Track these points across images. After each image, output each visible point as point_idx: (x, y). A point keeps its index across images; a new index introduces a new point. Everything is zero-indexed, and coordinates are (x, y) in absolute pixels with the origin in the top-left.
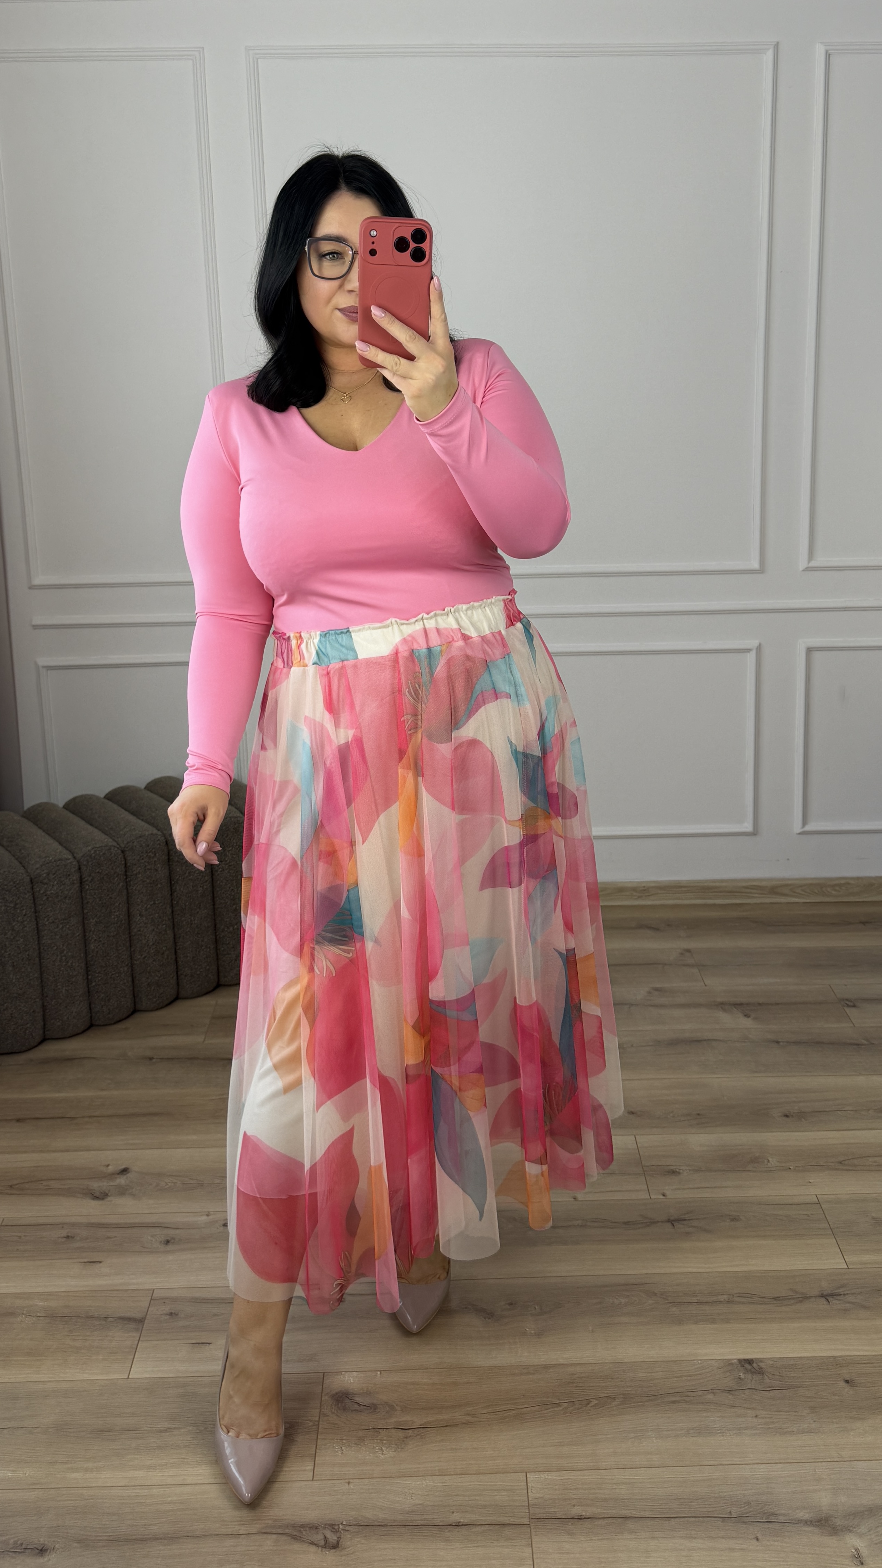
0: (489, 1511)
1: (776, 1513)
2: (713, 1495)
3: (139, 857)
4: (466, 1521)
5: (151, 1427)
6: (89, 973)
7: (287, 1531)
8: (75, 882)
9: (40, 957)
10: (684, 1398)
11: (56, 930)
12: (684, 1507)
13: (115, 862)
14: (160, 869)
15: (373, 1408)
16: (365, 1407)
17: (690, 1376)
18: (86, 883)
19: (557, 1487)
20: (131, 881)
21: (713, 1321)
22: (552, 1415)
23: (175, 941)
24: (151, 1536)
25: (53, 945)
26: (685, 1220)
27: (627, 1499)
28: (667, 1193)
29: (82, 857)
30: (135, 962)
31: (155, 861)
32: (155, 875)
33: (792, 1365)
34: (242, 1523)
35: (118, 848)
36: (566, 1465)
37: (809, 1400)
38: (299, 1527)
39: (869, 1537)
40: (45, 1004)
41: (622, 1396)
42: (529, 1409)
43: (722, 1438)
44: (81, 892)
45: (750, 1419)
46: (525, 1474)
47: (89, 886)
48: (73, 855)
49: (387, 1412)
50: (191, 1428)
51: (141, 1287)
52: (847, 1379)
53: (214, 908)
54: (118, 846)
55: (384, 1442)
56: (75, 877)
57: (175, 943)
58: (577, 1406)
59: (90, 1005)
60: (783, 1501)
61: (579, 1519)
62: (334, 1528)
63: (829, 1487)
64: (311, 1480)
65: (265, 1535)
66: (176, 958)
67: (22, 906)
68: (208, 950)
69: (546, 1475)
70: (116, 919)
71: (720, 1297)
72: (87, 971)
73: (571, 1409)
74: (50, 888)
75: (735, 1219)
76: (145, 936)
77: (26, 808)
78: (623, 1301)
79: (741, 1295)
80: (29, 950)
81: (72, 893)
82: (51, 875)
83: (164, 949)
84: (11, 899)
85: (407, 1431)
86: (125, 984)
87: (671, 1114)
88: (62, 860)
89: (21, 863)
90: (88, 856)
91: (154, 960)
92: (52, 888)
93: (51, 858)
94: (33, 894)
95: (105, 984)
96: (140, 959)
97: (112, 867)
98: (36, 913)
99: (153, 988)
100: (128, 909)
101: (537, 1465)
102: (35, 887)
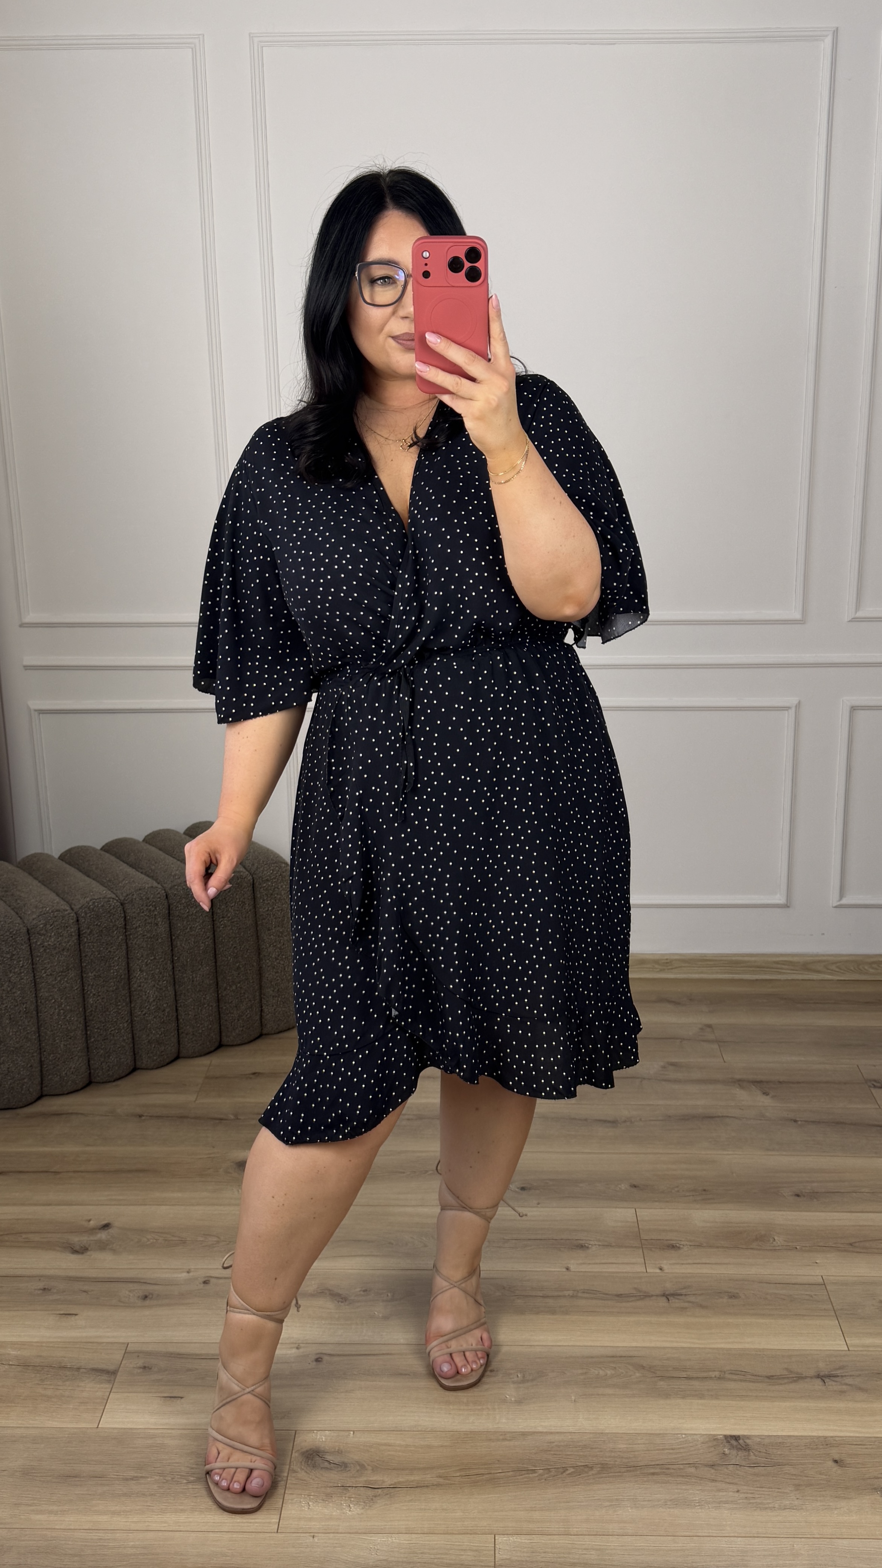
3: (139, 910)
5: (118, 1475)
6: (88, 1028)
8: (73, 934)
9: (38, 1011)
11: (54, 983)
13: (114, 915)
14: (160, 923)
15: (343, 1466)
16: (336, 1465)
17: (673, 1446)
18: (84, 935)
20: (131, 934)
21: (702, 1397)
22: (526, 1481)
23: (176, 998)
25: (50, 998)
26: (681, 1294)
28: (665, 1267)
29: (80, 908)
31: (155, 915)
32: (156, 930)
33: (780, 1443)
35: (119, 901)
36: (536, 1529)
37: (794, 1478)
40: (43, 1059)
41: (599, 1466)
42: (503, 1474)
43: (700, 1510)
44: (80, 944)
45: (731, 1493)
46: (493, 1536)
47: (87, 939)
48: (71, 907)
50: (157, 1478)
51: (116, 1340)
52: (837, 1459)
53: (216, 966)
54: (117, 898)
55: (352, 1499)
56: (73, 929)
57: (176, 1001)
58: (552, 1474)
59: (89, 1061)
63: (806, 1562)
64: (274, 1534)
66: (177, 1016)
67: (19, 958)
68: (211, 1008)
69: (516, 1538)
70: (115, 974)
71: (711, 1373)
72: (86, 1027)
73: (546, 1476)
74: (47, 939)
75: (734, 1296)
76: (146, 992)
77: (21, 858)
78: (609, 1372)
79: (733, 1372)
80: (25, 1003)
81: (70, 945)
82: (48, 926)
83: (165, 1005)
84: (8, 950)
85: (376, 1490)
86: (124, 1040)
87: (676, 1189)
88: (59, 911)
89: (17, 914)
90: (85, 908)
91: (154, 1018)
92: (50, 939)
93: (48, 909)
94: (30, 945)
95: (105, 1040)
96: (140, 1015)
97: (111, 920)
98: (33, 964)
99: (153, 1046)
100: (128, 963)
101: (506, 1528)
102: (32, 938)
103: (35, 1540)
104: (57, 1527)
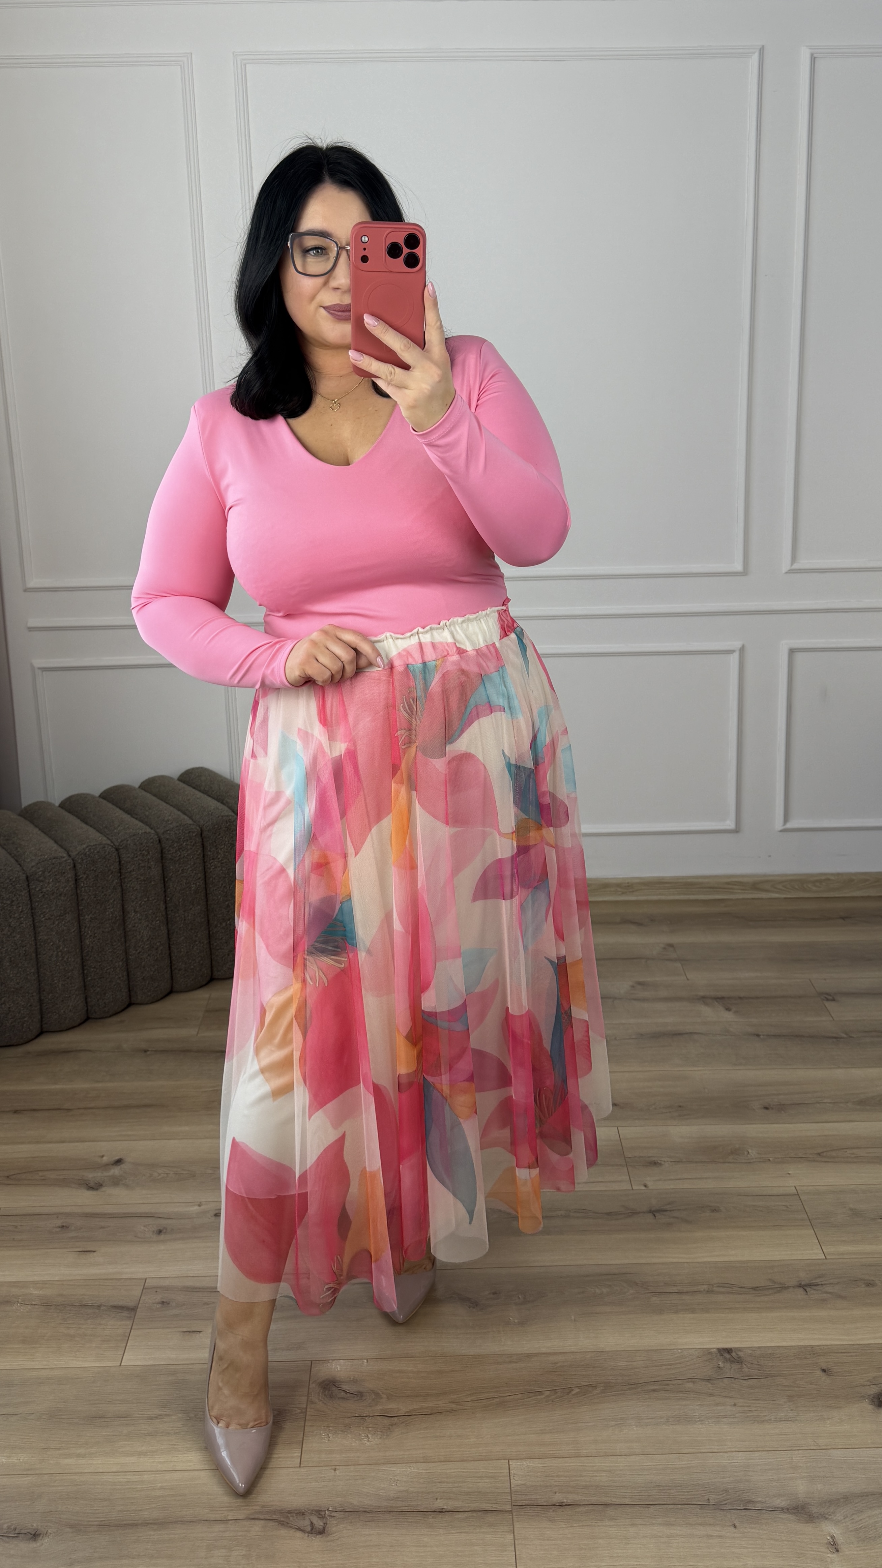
0: (472, 1498)
1: (754, 1500)
2: (692, 1483)
3: (133, 854)
4: (449, 1508)
5: (141, 1414)
6: (85, 968)
7: (275, 1516)
8: (70, 879)
9: (37, 953)
10: (663, 1387)
11: (52, 926)
12: (663, 1494)
13: (109, 860)
14: (153, 866)
15: (359, 1395)
16: (352, 1395)
17: (670, 1365)
18: (81, 880)
19: (539, 1474)
20: (125, 878)
21: (693, 1311)
22: (534, 1404)
23: (169, 937)
24: (140, 1522)
25: (49, 941)
26: (666, 1211)
27: (607, 1486)
28: (649, 1184)
29: (77, 855)
30: (130, 957)
31: (149, 859)
32: (149, 873)
33: (770, 1354)
34: (230, 1509)
35: (112, 846)
36: (548, 1453)
37: (786, 1389)
38: (287, 1513)
39: (844, 1524)
40: (42, 998)
41: (602, 1385)
42: (512, 1397)
43: (701, 1426)
44: (76, 888)
45: (728, 1407)
46: (507, 1461)
47: (84, 884)
48: (68, 853)
49: (373, 1400)
50: (180, 1415)
51: (133, 1276)
52: (825, 1368)
53: (207, 904)
54: (112, 844)
55: (370, 1429)
56: (70, 875)
57: (169, 939)
58: (558, 1395)
59: (86, 999)
60: (761, 1488)
61: (561, 1506)
62: (320, 1514)
63: (806, 1474)
64: (297, 1467)
65: (253, 1521)
66: (170, 954)
67: (18, 904)
68: (202, 945)
69: (528, 1462)
70: (111, 915)
71: (699, 1287)
72: (83, 966)
73: (554, 1397)
74: (46, 885)
75: (715, 1210)
76: (140, 932)
77: (23, 806)
78: (605, 1290)
79: (721, 1285)
80: (26, 946)
81: (67, 890)
82: (46, 873)
83: (158, 944)
84: (8, 896)
85: (393, 1419)
86: (120, 978)
87: (653, 1106)
88: (57, 858)
89: (17, 861)
90: (82, 854)
91: (149, 955)
92: (48, 885)
93: (46, 857)
94: (29, 891)
95: (101, 978)
96: (135, 954)
97: (106, 865)
98: (32, 909)
99: (147, 982)
100: (123, 906)
101: (518, 1453)
102: (31, 884)
103: (64, 1486)
104: (86, 1471)
